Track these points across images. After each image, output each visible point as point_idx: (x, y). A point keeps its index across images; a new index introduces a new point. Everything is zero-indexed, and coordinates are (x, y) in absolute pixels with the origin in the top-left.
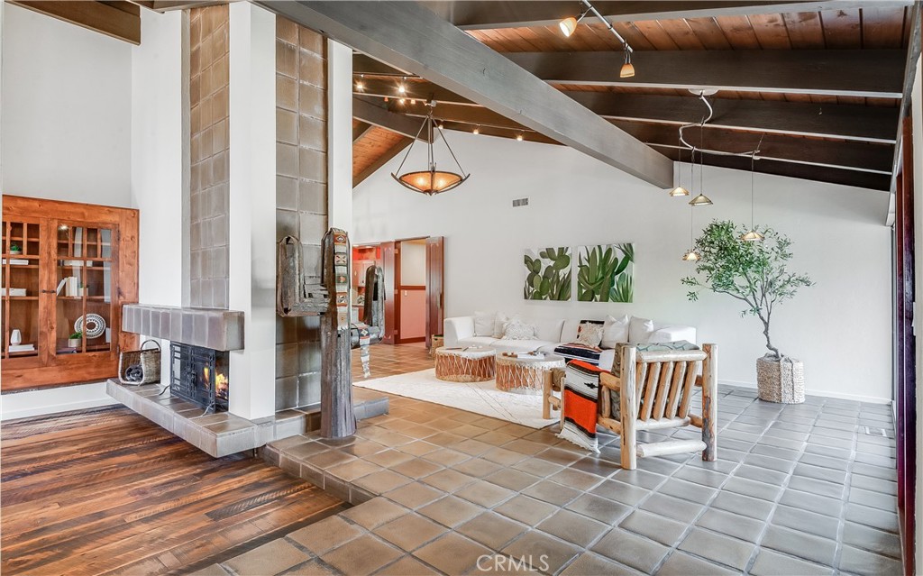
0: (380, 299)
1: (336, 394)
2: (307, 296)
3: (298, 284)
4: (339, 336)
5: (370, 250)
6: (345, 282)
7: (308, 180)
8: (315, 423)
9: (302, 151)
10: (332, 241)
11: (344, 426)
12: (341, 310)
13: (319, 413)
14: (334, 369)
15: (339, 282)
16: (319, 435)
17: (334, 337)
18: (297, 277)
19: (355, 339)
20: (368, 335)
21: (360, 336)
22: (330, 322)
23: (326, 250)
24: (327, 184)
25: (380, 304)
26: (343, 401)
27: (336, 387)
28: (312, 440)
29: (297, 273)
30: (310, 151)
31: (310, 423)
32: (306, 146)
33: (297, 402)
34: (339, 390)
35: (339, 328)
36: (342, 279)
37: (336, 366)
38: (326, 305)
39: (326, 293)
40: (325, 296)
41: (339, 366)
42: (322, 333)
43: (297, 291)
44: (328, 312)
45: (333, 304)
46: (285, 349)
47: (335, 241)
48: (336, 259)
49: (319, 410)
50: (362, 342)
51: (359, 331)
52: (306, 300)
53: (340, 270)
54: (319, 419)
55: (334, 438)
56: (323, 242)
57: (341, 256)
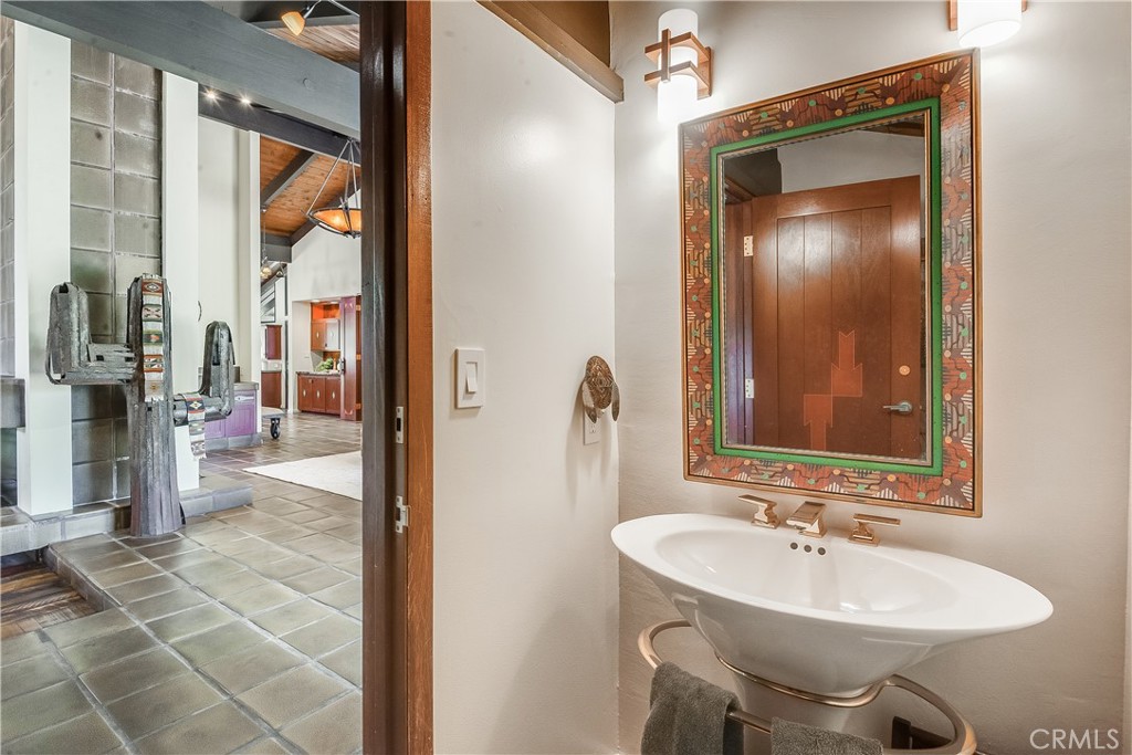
0: (223, 363)
1: (146, 482)
2: (93, 357)
3: (76, 344)
4: (150, 409)
5: (337, 306)
6: (159, 342)
7: (128, 213)
8: (125, 519)
9: (118, 178)
10: (139, 290)
11: (158, 521)
12: (150, 377)
13: (129, 507)
14: (142, 450)
15: (149, 341)
16: (129, 533)
17: (143, 411)
18: (76, 334)
19: (181, 413)
20: (202, 408)
21: (190, 409)
22: (137, 392)
23: (132, 300)
24: (160, 219)
25: (224, 370)
26: (157, 491)
27: (146, 473)
28: (114, 539)
29: (75, 328)
30: (131, 178)
31: (122, 517)
32: (125, 170)
33: (115, 492)
34: (150, 477)
35: (147, 400)
36: (154, 338)
37: (145, 447)
38: (131, 371)
39: (132, 355)
40: (128, 359)
41: (149, 446)
42: (128, 406)
43: (75, 352)
44: (135, 379)
45: (140, 369)
47: (143, 289)
48: (144, 313)
49: (129, 504)
50: (191, 417)
51: (188, 403)
52: (91, 364)
53: (148, 327)
54: (130, 514)
55: (145, 536)
56: (129, 291)
57: (153, 309)
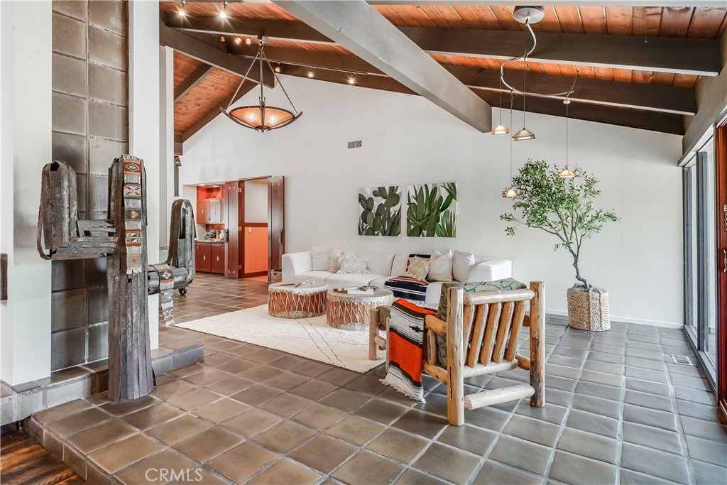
0: (188, 236)
1: (125, 349)
2: (82, 233)
3: (67, 220)
4: (130, 280)
6: (138, 218)
7: (100, 101)
8: (101, 383)
9: (92, 68)
10: (120, 170)
11: (136, 385)
12: (132, 251)
13: (107, 371)
14: (123, 320)
15: (130, 217)
16: (106, 398)
17: (124, 282)
18: (66, 211)
19: (154, 283)
20: (172, 278)
21: (161, 279)
22: (118, 264)
23: (114, 179)
24: (127, 107)
25: (188, 243)
26: (135, 357)
27: (125, 342)
28: (94, 406)
29: (66, 205)
30: (103, 69)
31: (98, 381)
32: (98, 62)
33: (86, 357)
34: (129, 345)
35: (129, 272)
36: (134, 215)
37: (125, 316)
38: (113, 245)
39: (113, 230)
40: (110, 234)
41: (129, 315)
42: (109, 278)
43: (66, 228)
44: (116, 253)
45: (122, 243)
46: (68, 297)
47: (124, 169)
48: (126, 191)
49: (106, 367)
50: (163, 286)
51: (160, 273)
52: (80, 240)
53: (129, 204)
54: (107, 378)
55: (123, 401)
56: (111, 170)
57: (133, 188)
